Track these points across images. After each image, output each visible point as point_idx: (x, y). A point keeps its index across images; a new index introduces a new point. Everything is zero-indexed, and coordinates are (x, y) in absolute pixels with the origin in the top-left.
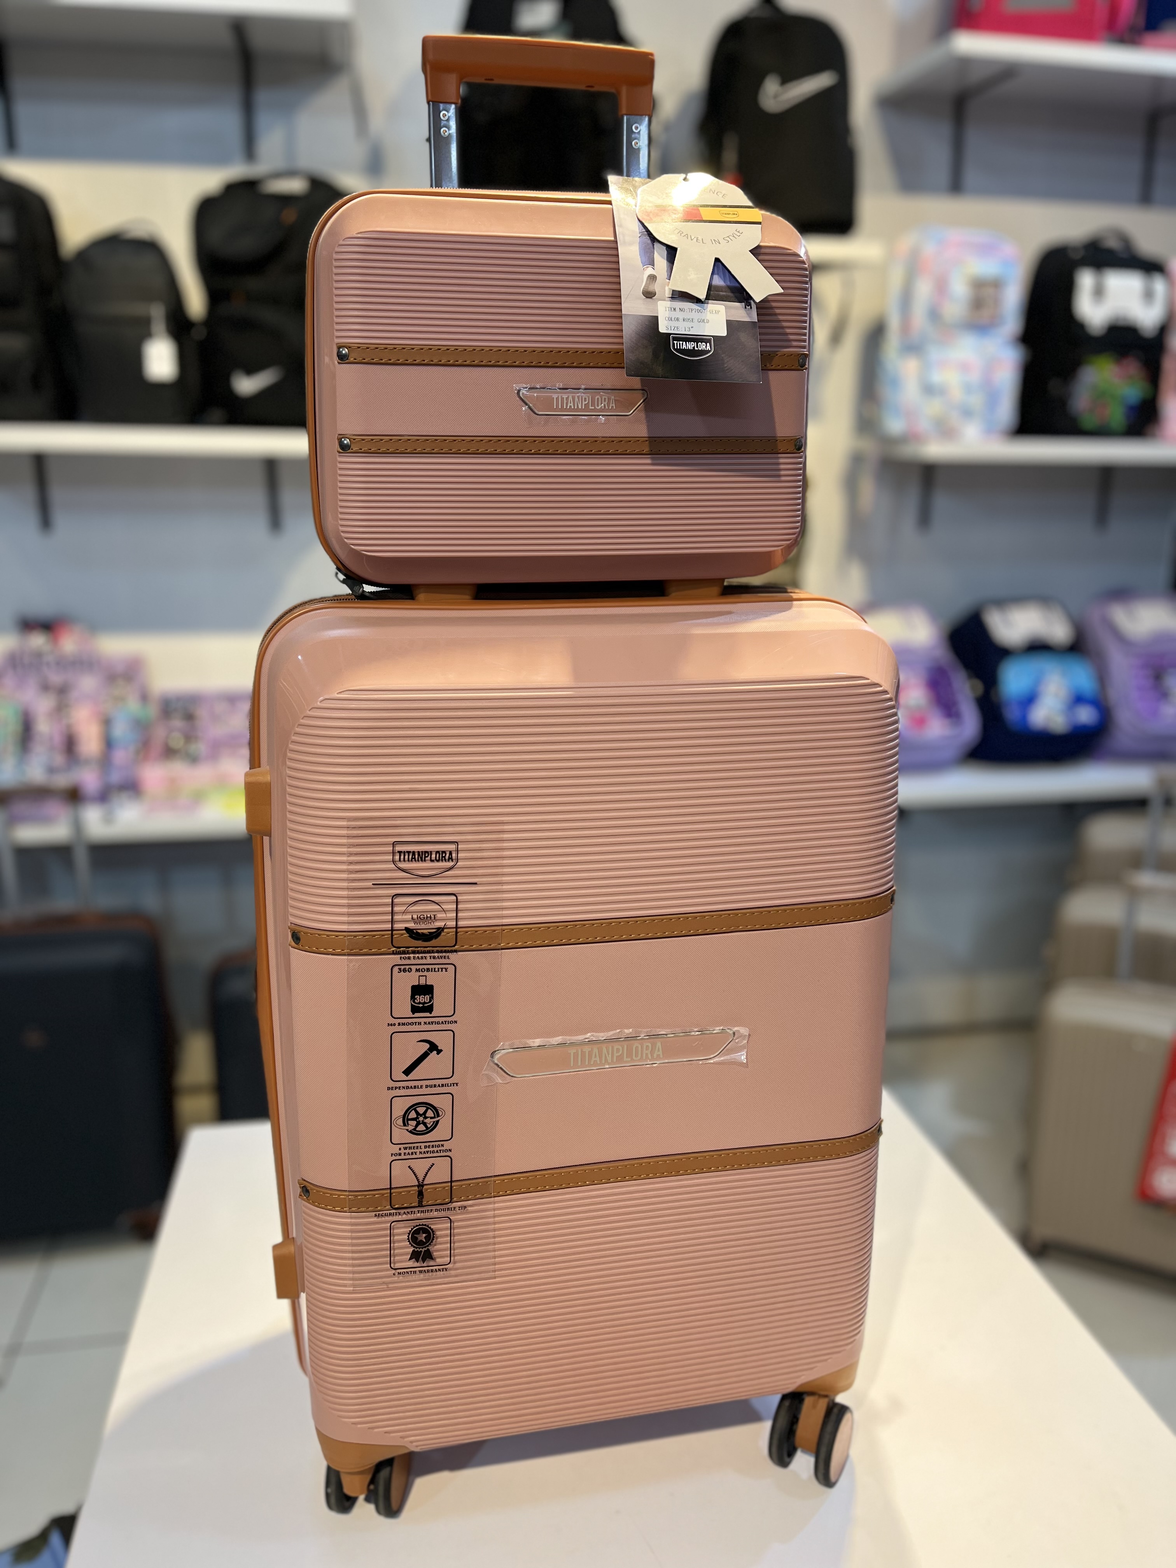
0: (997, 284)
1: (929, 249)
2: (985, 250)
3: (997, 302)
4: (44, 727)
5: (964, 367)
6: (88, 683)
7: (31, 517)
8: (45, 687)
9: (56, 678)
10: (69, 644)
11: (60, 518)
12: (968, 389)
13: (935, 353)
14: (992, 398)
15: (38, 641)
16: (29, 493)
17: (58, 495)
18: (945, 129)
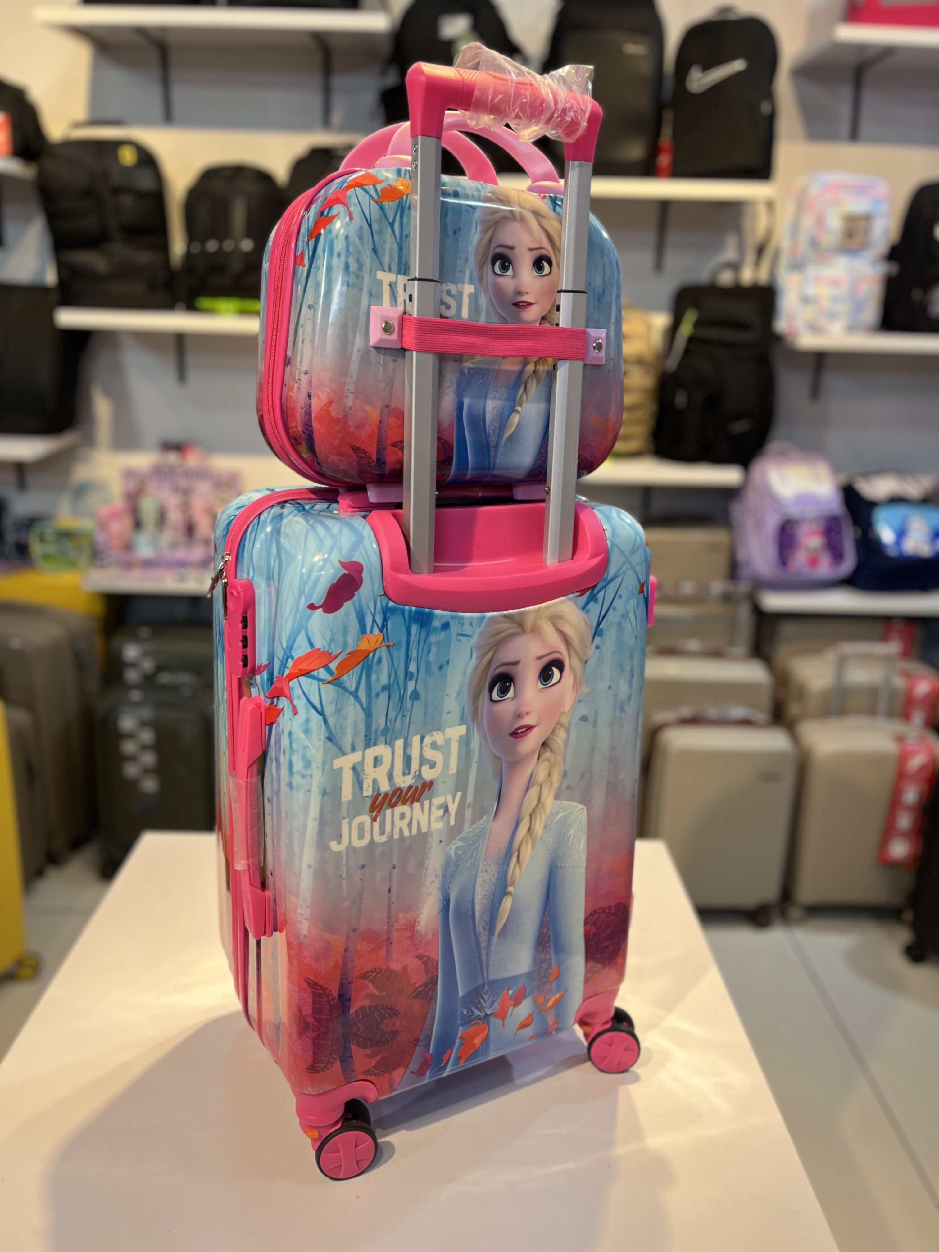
0: (868, 218)
1: (814, 191)
2: (860, 191)
3: (867, 231)
4: (175, 516)
5: (835, 283)
6: (203, 489)
7: (171, 373)
8: (176, 489)
9: (183, 483)
10: (193, 460)
11: (193, 375)
12: (835, 300)
13: (812, 271)
14: (858, 306)
15: (172, 458)
16: (171, 358)
17: (191, 359)
18: (846, 93)
